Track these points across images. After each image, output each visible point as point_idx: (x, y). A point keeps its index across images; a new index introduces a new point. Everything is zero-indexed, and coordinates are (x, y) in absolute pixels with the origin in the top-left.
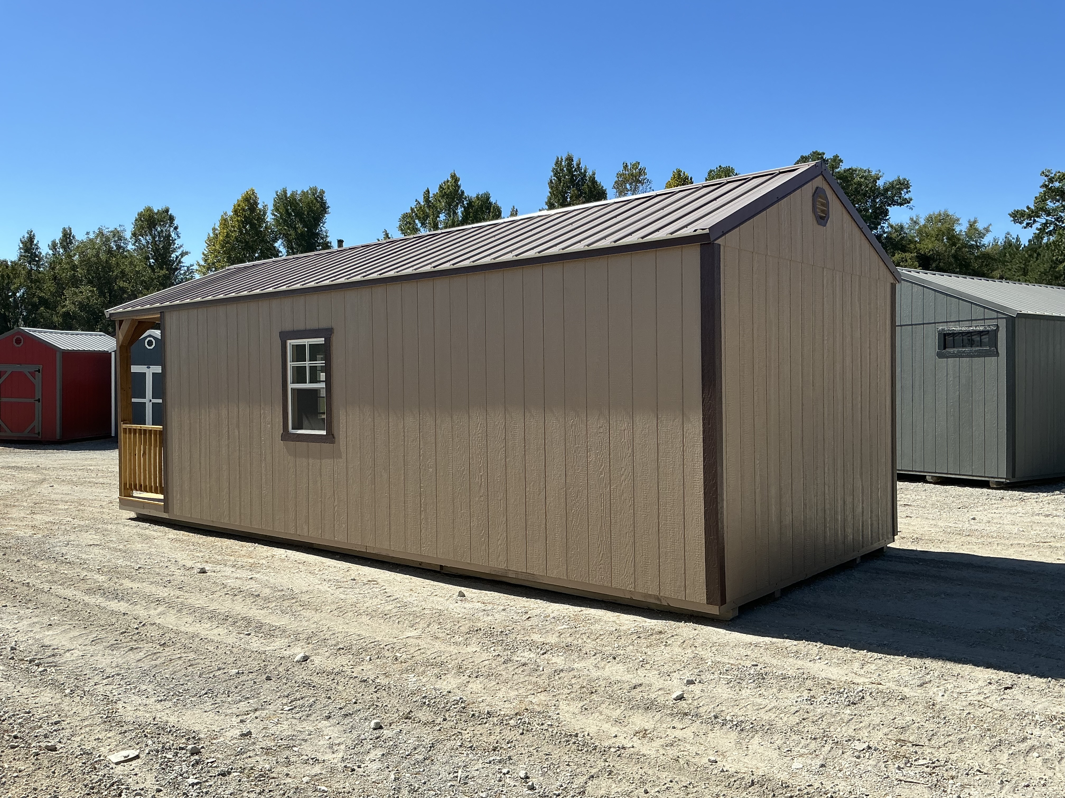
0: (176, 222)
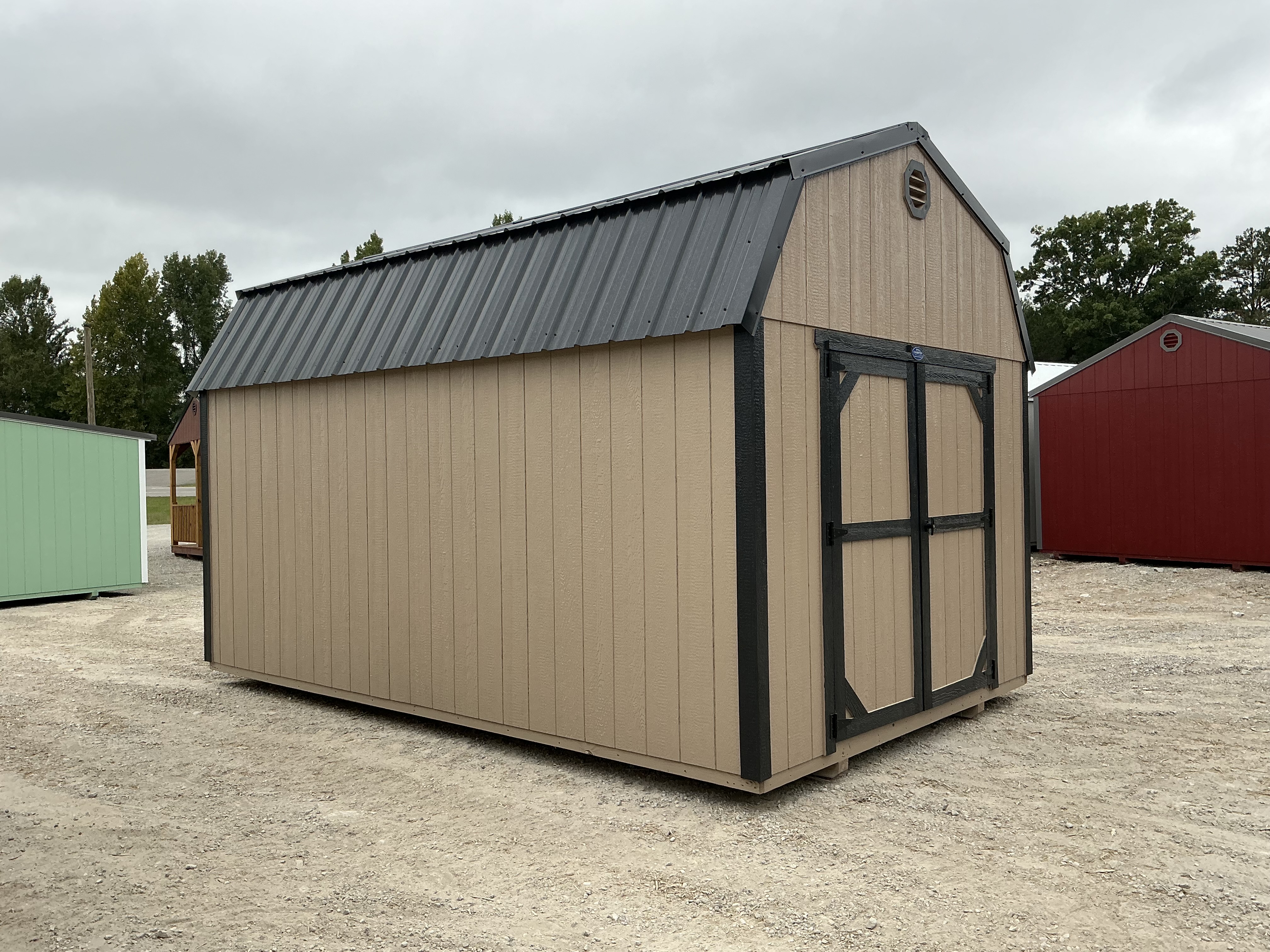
0: (50, 294)
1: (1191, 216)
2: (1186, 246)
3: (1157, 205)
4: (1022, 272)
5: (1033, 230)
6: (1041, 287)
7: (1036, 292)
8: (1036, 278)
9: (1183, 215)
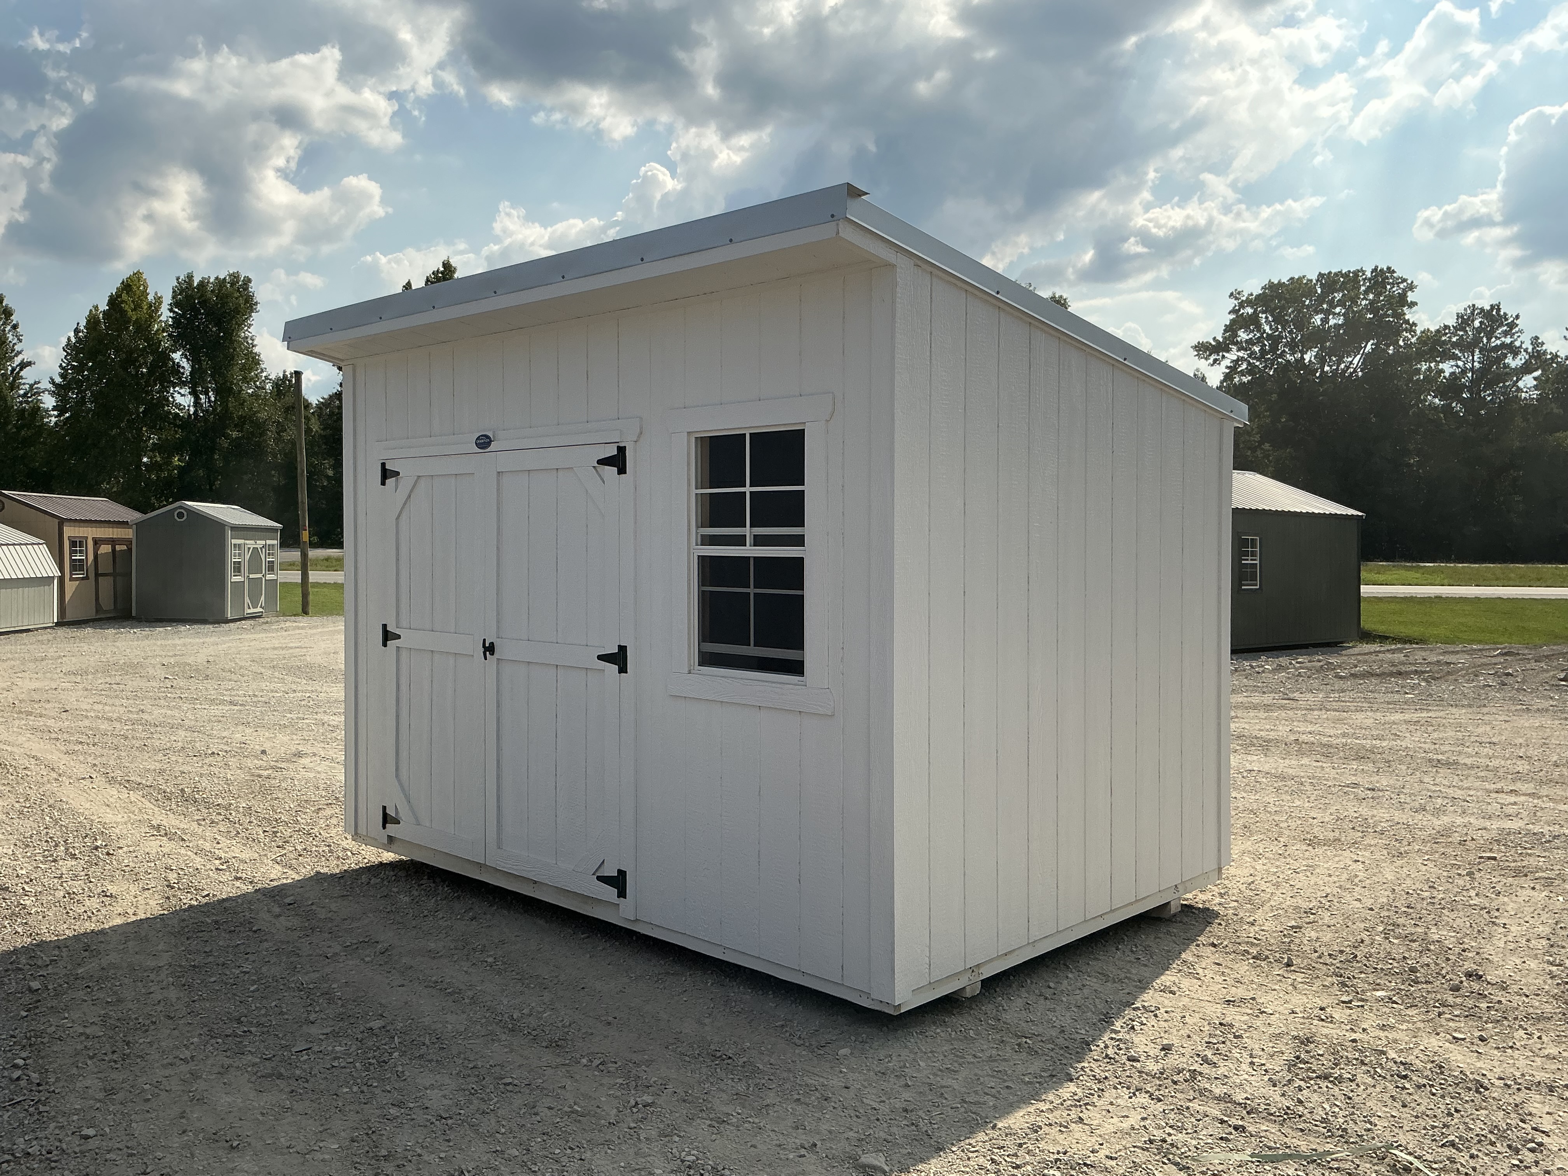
1: (1411, 287)
2: (1407, 322)
3: (1372, 273)
4: (1214, 343)
5: (1232, 294)
6: (1232, 361)
7: (1227, 367)
8: (1228, 350)
9: (1402, 286)
